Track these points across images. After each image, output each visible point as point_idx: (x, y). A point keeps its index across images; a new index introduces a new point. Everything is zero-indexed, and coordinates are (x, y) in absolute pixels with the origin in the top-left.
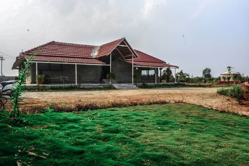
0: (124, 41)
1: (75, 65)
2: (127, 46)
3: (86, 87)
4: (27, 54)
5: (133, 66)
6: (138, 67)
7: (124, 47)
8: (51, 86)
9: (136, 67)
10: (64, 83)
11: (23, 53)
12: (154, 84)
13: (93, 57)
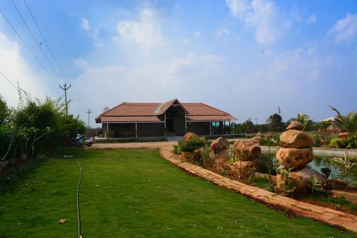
0: (176, 102)
1: (135, 123)
2: (180, 105)
3: (144, 140)
4: (103, 116)
5: (186, 121)
6: (191, 122)
7: (176, 106)
8: (120, 139)
9: (189, 122)
10: (128, 136)
11: (100, 116)
12: (209, 136)
13: (155, 115)
